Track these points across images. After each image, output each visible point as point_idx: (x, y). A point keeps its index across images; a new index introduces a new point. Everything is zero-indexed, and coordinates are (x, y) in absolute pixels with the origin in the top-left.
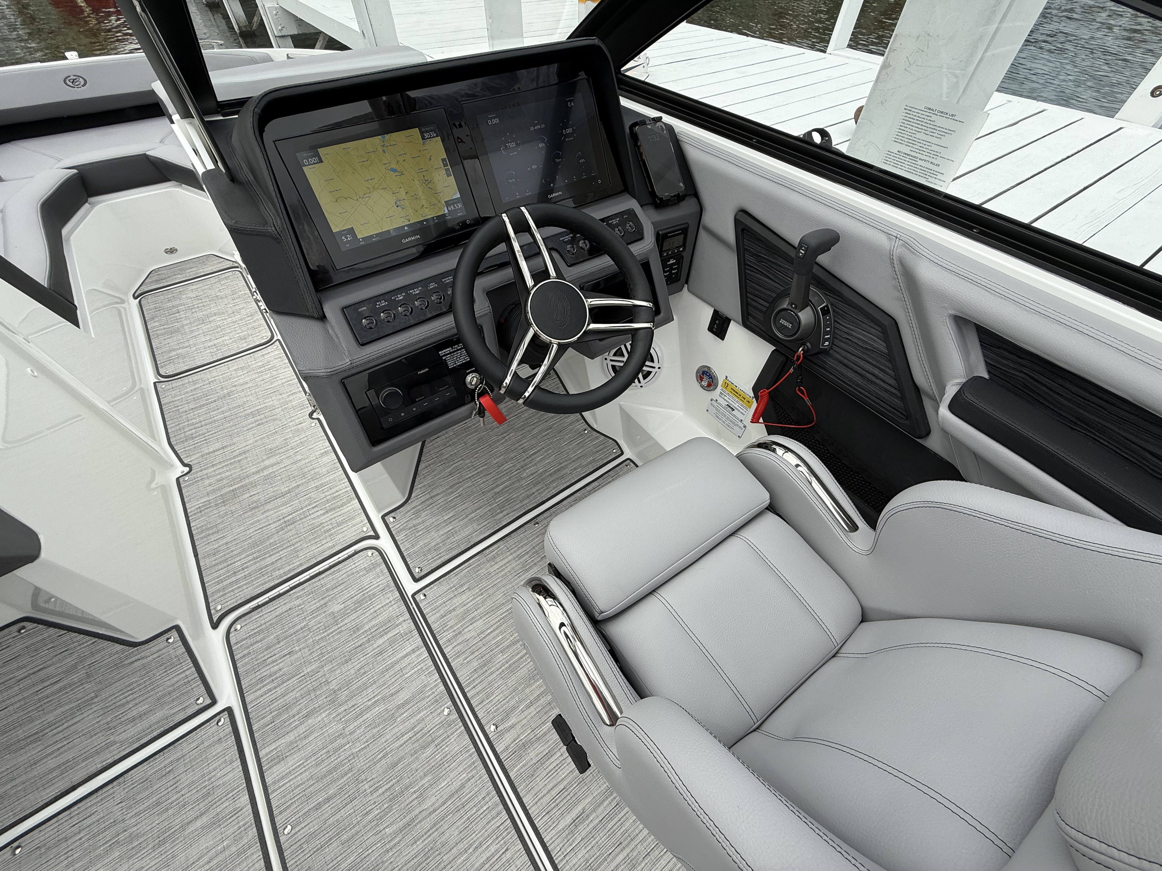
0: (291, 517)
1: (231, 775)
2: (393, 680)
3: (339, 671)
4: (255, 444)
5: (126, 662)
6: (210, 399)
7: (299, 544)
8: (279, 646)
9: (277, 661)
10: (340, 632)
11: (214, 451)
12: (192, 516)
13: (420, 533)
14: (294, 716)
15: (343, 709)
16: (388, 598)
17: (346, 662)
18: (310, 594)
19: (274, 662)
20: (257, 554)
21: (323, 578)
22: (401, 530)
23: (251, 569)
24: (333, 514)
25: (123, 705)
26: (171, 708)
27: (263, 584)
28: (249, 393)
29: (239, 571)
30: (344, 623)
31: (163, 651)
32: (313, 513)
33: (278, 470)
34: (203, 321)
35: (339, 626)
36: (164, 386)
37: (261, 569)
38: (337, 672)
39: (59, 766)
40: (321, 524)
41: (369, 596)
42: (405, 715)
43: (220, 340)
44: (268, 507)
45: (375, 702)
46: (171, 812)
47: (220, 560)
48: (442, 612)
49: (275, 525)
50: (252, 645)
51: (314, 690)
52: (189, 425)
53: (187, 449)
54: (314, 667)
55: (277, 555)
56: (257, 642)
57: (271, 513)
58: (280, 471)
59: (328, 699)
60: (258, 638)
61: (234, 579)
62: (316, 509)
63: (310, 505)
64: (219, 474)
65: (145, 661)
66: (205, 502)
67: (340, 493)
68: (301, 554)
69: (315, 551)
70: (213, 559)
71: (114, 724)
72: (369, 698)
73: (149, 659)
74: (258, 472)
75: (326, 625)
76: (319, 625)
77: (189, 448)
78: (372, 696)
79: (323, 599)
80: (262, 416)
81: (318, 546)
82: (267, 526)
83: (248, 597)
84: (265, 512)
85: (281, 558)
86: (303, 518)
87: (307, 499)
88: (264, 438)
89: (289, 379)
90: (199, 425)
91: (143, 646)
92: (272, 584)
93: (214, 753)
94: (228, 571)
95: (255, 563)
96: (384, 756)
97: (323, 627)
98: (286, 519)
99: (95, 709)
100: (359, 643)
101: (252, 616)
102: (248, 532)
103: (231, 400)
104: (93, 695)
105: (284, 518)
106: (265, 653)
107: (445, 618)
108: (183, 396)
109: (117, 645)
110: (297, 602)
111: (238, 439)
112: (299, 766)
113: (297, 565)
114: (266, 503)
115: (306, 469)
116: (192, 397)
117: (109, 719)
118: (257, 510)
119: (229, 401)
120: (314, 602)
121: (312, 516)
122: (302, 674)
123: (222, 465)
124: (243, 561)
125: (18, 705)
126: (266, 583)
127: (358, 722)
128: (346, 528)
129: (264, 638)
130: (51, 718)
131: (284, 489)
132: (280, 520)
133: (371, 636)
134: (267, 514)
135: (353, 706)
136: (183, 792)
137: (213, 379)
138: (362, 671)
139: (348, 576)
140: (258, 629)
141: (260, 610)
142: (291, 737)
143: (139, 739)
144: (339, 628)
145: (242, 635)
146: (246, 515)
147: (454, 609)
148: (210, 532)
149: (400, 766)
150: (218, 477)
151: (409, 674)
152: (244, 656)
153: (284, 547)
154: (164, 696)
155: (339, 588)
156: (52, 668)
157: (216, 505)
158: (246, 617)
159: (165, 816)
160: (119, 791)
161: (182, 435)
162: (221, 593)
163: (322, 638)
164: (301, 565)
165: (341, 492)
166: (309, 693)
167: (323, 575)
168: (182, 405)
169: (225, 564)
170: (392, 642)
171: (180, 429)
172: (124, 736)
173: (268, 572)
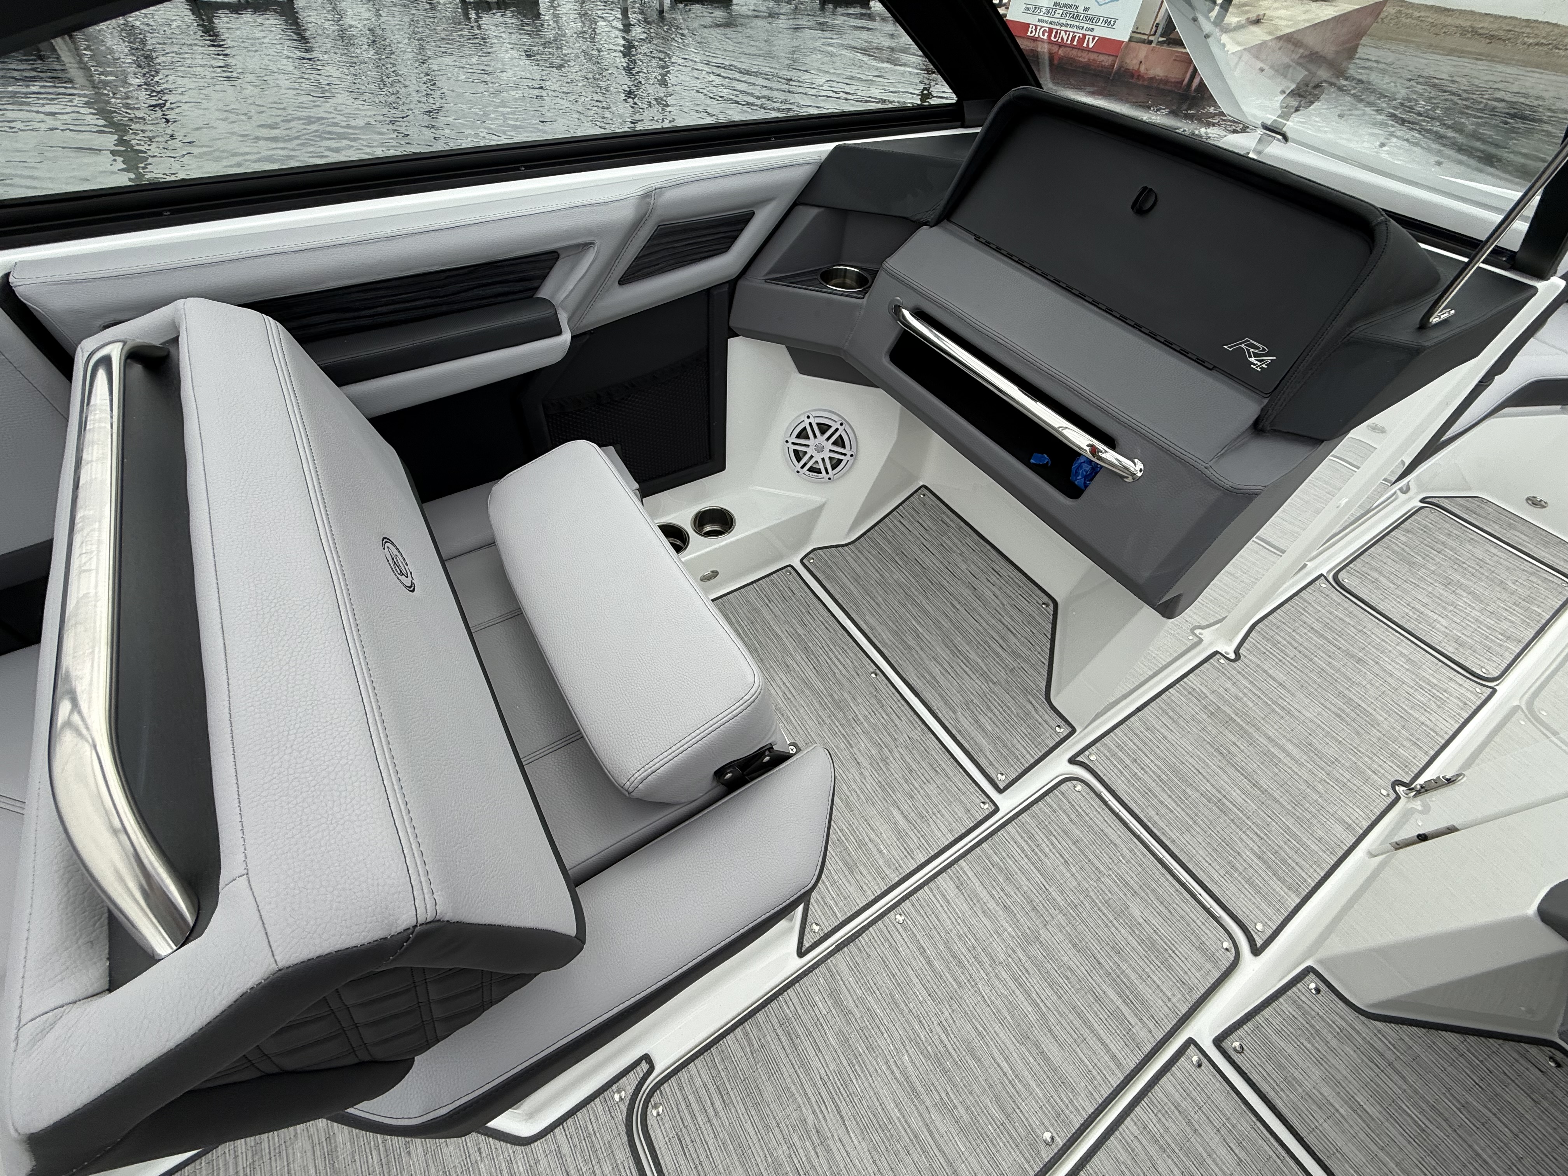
0: (1231, 806)
1: (939, 835)
2: (1068, 1028)
3: (1062, 938)
4: (1307, 721)
5: (1030, 697)
6: (1339, 641)
7: (1198, 829)
8: (1071, 845)
9: (1054, 848)
10: (1107, 926)
11: (1270, 676)
12: (1181, 685)
13: (1308, 1046)
14: (1002, 890)
15: (1021, 956)
16: (1174, 995)
17: (1075, 946)
18: (1141, 866)
19: (1052, 844)
20: (1166, 779)
21: (1167, 880)
22: (1299, 1007)
23: (1145, 778)
24: (1261, 868)
25: (989, 708)
26: (991, 752)
27: (1133, 799)
28: (1378, 684)
29: (1139, 765)
30: (1120, 928)
31: (1046, 726)
32: (1248, 835)
33: (1286, 765)
34: (1448, 583)
35: (1115, 922)
36: (1323, 585)
37: (1150, 791)
38: (1060, 935)
39: (934, 678)
40: (1239, 854)
41: (1166, 960)
42: (1031, 1058)
43: (1436, 616)
44: (1230, 771)
45: (1037, 1005)
46: (905, 785)
47: (1144, 738)
48: (1184, 1105)
49: (1210, 788)
50: (1064, 811)
51: (1034, 908)
52: (1289, 634)
53: (1258, 645)
54: (1059, 899)
55: (1174, 805)
56: (1069, 817)
57: (1224, 777)
58: (1286, 768)
59: (1028, 931)
60: (1073, 817)
61: (1128, 762)
62: (1255, 838)
63: (1258, 826)
64: (1245, 694)
65: (1034, 713)
66: (1203, 692)
67: (1297, 868)
68: (1188, 836)
69: (1198, 856)
70: (1142, 729)
71: (972, 707)
72: (1040, 993)
73: (1036, 715)
74: (1269, 738)
75: (1111, 902)
76: (1107, 892)
77: (1260, 647)
78: (1044, 998)
79: (1141, 887)
80: (1353, 714)
81: (1208, 859)
82: (1204, 777)
83: (1114, 787)
84: (1222, 769)
85: (1172, 812)
86: (1235, 824)
87: (1264, 821)
88: (1323, 729)
89: (1437, 730)
90: (1296, 645)
91: (1048, 706)
92: (1137, 811)
93: (956, 810)
94: (1134, 752)
95: (1154, 781)
96: (980, 1033)
97: (1107, 898)
98: (1224, 800)
99: (983, 687)
100: (1102, 961)
101: (1094, 800)
102: (1187, 757)
103: (1352, 667)
104: (995, 680)
105: (1224, 796)
106: (1059, 830)
107: (1177, 1113)
108: (1323, 611)
109: (1045, 683)
110: (1126, 851)
111: (1302, 696)
112: (957, 913)
113: (1171, 835)
114: (1233, 765)
115: (1308, 805)
116: (1328, 621)
117: (975, 701)
118: (1220, 757)
119: (1349, 664)
120: (1133, 875)
121: (1244, 836)
122: (1047, 887)
123: (1257, 692)
124: (1152, 765)
125: (980, 628)
126: (1136, 802)
127: (1011, 983)
128: (1249, 895)
129: (1074, 824)
130: (973, 656)
131: (1264, 783)
132: (1220, 792)
133: (1115, 976)
134: (1221, 773)
135: (1027, 971)
136: (921, 791)
137: (1368, 633)
138: (1069, 974)
139: (1182, 918)
140: (1082, 813)
141: (1104, 807)
142: (983, 894)
143: (959, 732)
144: (1111, 922)
145: (1073, 797)
146: (1208, 746)
147: (1196, 1131)
148: (1171, 714)
149: (972, 1062)
150: (1241, 695)
151: (1081, 1055)
152: (1051, 807)
153: (1188, 811)
154: (1002, 742)
155: (1161, 908)
156: (1015, 640)
157: (1205, 707)
158: (1092, 794)
159: (902, 782)
160: (917, 733)
161: (1272, 633)
162: (1108, 754)
163: (1093, 901)
164: (1173, 842)
165: (1300, 871)
166: (1030, 902)
167: (1171, 879)
168: (1310, 615)
169: (1141, 746)
170: (1115, 1014)
171: (1278, 627)
172: (962, 719)
173: (1149, 801)
